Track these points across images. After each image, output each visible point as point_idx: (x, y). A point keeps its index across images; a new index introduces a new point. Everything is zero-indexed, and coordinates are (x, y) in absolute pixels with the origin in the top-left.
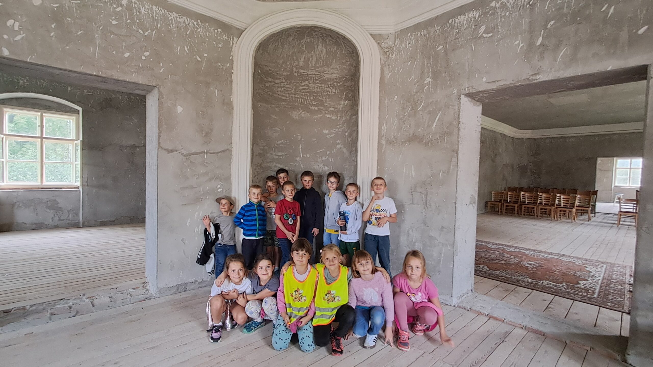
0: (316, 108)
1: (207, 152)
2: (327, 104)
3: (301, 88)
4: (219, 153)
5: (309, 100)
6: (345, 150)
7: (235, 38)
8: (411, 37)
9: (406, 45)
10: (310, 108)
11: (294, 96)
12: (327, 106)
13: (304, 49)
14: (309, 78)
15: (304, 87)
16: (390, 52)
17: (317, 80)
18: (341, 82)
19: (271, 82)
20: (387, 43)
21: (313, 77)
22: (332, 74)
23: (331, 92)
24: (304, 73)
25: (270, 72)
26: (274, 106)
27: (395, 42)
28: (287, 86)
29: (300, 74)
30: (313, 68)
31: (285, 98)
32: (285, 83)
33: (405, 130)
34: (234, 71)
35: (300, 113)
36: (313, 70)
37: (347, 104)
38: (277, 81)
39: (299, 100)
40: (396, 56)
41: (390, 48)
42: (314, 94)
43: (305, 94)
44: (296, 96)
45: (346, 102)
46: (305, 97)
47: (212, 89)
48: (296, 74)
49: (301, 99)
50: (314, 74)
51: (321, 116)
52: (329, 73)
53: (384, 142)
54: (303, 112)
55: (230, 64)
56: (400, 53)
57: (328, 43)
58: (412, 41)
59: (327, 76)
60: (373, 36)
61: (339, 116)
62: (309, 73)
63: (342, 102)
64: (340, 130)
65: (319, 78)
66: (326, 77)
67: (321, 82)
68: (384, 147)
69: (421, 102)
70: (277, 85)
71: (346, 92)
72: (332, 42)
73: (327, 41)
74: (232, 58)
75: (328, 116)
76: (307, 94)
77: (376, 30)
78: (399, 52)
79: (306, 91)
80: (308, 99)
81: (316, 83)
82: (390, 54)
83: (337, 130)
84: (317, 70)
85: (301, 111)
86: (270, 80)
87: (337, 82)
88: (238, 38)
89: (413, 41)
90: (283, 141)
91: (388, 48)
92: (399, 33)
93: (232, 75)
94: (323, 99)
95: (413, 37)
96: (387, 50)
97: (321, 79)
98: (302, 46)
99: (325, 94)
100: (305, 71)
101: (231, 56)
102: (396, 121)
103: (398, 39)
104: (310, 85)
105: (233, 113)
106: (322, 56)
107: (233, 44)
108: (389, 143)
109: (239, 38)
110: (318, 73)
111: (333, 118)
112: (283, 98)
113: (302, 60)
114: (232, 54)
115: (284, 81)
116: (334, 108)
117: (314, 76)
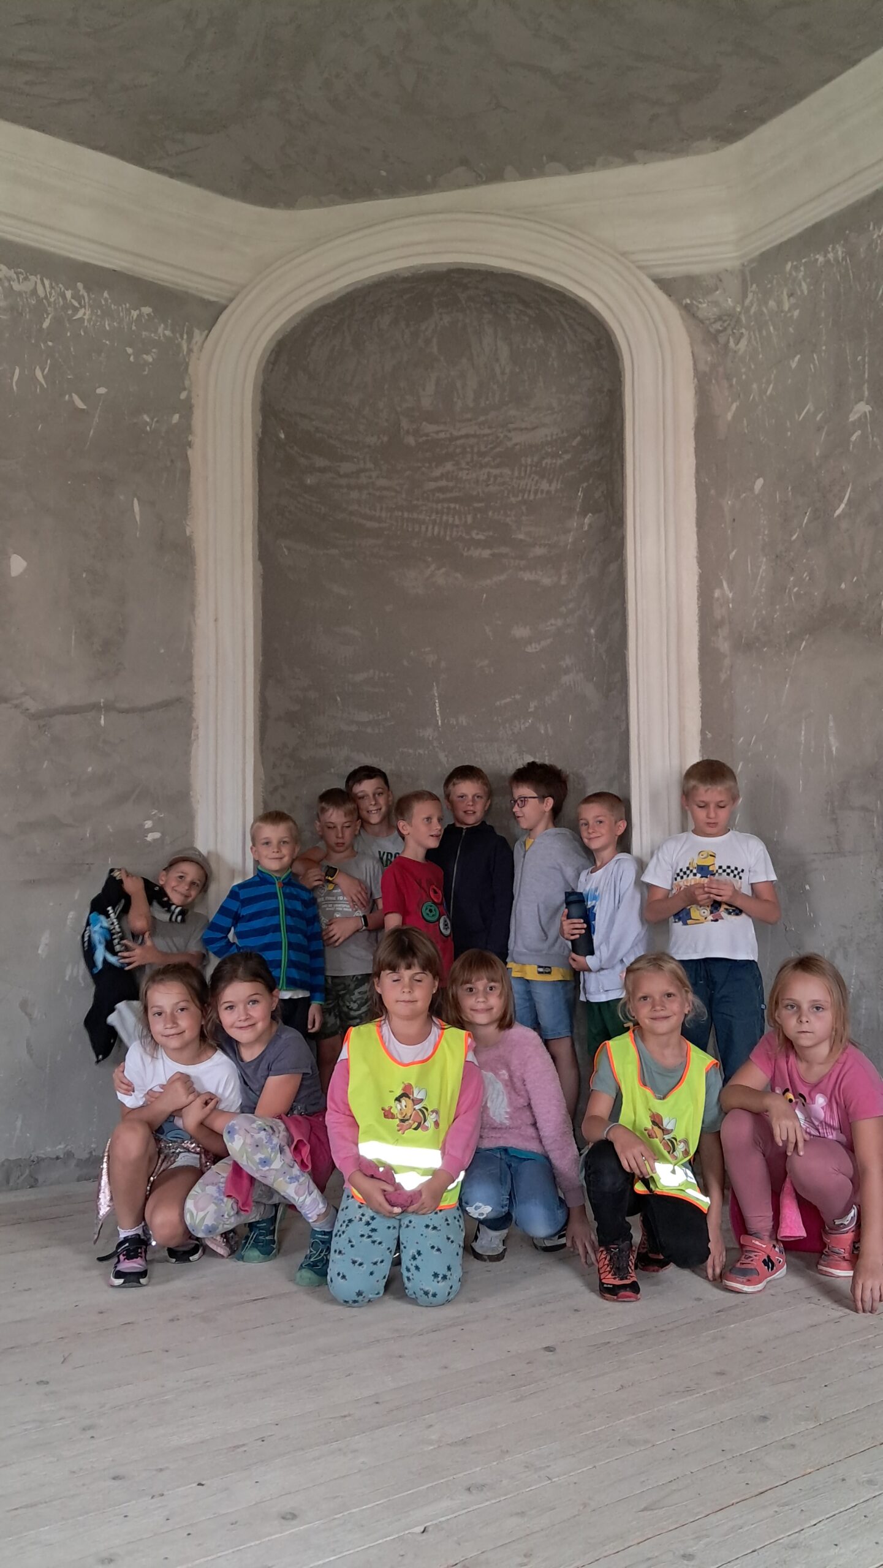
0: (486, 553)
1: (109, 708)
2: (521, 536)
3: (432, 485)
4: (149, 709)
5: (457, 526)
6: (590, 691)
7: (197, 332)
8: (794, 273)
9: (779, 303)
10: (465, 554)
11: (406, 515)
12: (521, 540)
13: (435, 350)
14: (458, 450)
15: (443, 483)
16: (729, 331)
17: (482, 454)
18: (566, 452)
19: (323, 470)
20: (716, 303)
21: (472, 447)
22: (534, 429)
23: (536, 492)
24: (437, 432)
25: (318, 435)
26: (334, 552)
27: (745, 295)
28: (382, 482)
29: (424, 438)
30: (469, 416)
31: (376, 525)
32: (374, 474)
33: (798, 595)
34: (196, 439)
35: (428, 572)
36: (470, 420)
37: (590, 525)
38: (346, 467)
39: (423, 528)
40: (749, 341)
41: (729, 319)
42: (476, 505)
43: (446, 505)
44: (415, 515)
45: (587, 521)
46: (445, 518)
47: (122, 497)
48: (411, 440)
49: (430, 527)
50: (474, 436)
51: (503, 577)
52: (523, 425)
53: (724, 646)
54: (439, 569)
55: (180, 417)
56: (764, 333)
57: (513, 322)
58: (800, 285)
59: (518, 438)
60: (665, 285)
61: (564, 571)
62: (456, 433)
63: (574, 523)
64: (568, 621)
65: (492, 449)
66: (515, 441)
67: (498, 460)
68: (727, 662)
69: (843, 489)
70: (344, 482)
71: (585, 485)
72: (527, 319)
73: (512, 316)
74: (189, 398)
75: (527, 576)
76: (452, 505)
77: (674, 264)
78: (760, 331)
79: (448, 495)
80: (457, 522)
81: (482, 466)
82: (731, 340)
83: (560, 622)
84: (482, 418)
85: (433, 567)
86: (320, 462)
87: (555, 455)
88: (206, 332)
89: (804, 286)
90: (371, 671)
91: (719, 318)
92: (754, 265)
93: (189, 452)
94: (508, 520)
95: (802, 273)
96: (718, 326)
97: (498, 450)
98: (428, 342)
99: (513, 500)
100: (442, 427)
101: (185, 389)
102: (764, 567)
103: (754, 286)
104: (463, 475)
105: (194, 579)
106: (498, 370)
107: (190, 351)
108: (746, 645)
109: (210, 331)
110: (487, 431)
111: (546, 581)
112: (369, 524)
113: (431, 388)
114: (187, 383)
115: (370, 465)
116: (545, 545)
117: (472, 441)
